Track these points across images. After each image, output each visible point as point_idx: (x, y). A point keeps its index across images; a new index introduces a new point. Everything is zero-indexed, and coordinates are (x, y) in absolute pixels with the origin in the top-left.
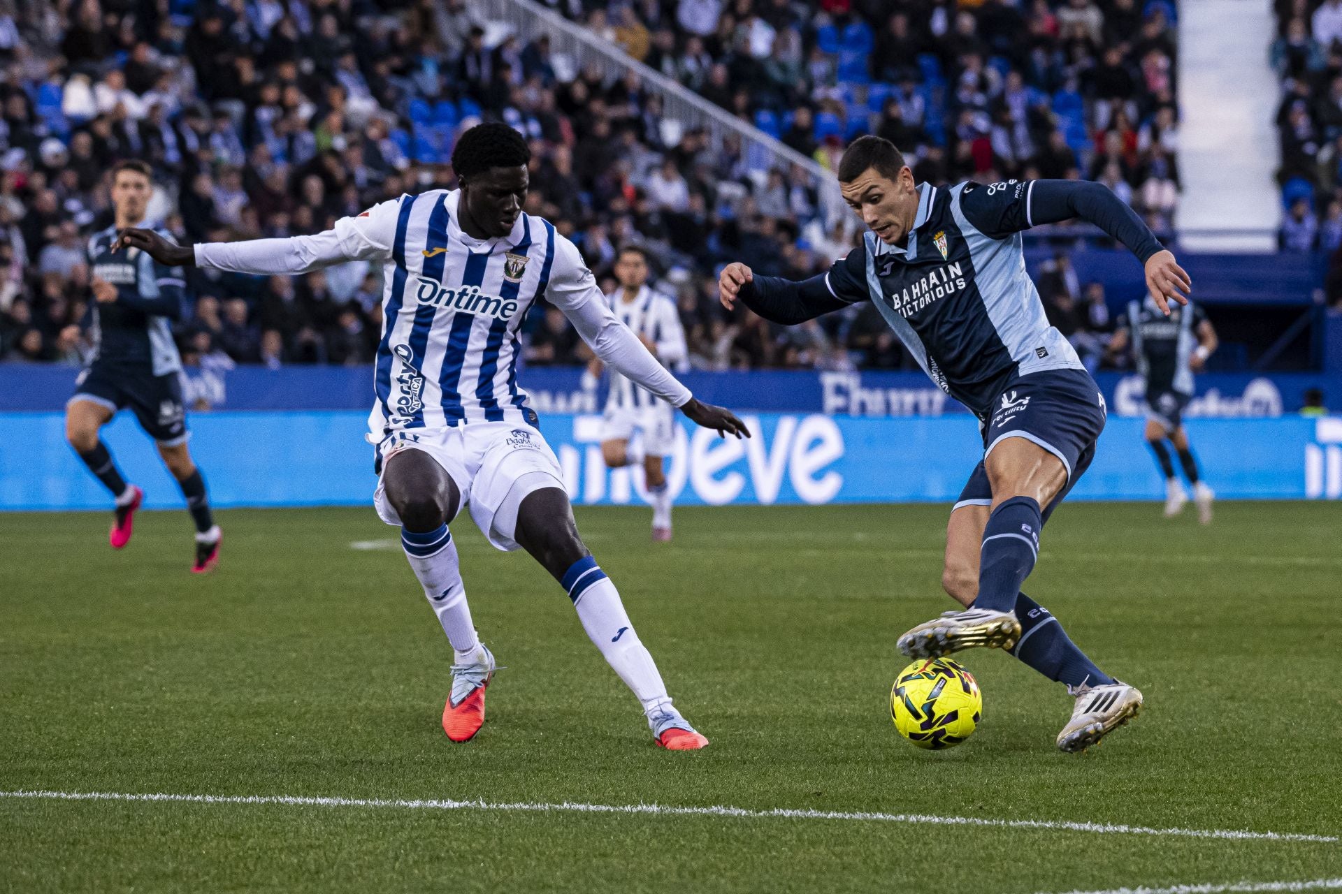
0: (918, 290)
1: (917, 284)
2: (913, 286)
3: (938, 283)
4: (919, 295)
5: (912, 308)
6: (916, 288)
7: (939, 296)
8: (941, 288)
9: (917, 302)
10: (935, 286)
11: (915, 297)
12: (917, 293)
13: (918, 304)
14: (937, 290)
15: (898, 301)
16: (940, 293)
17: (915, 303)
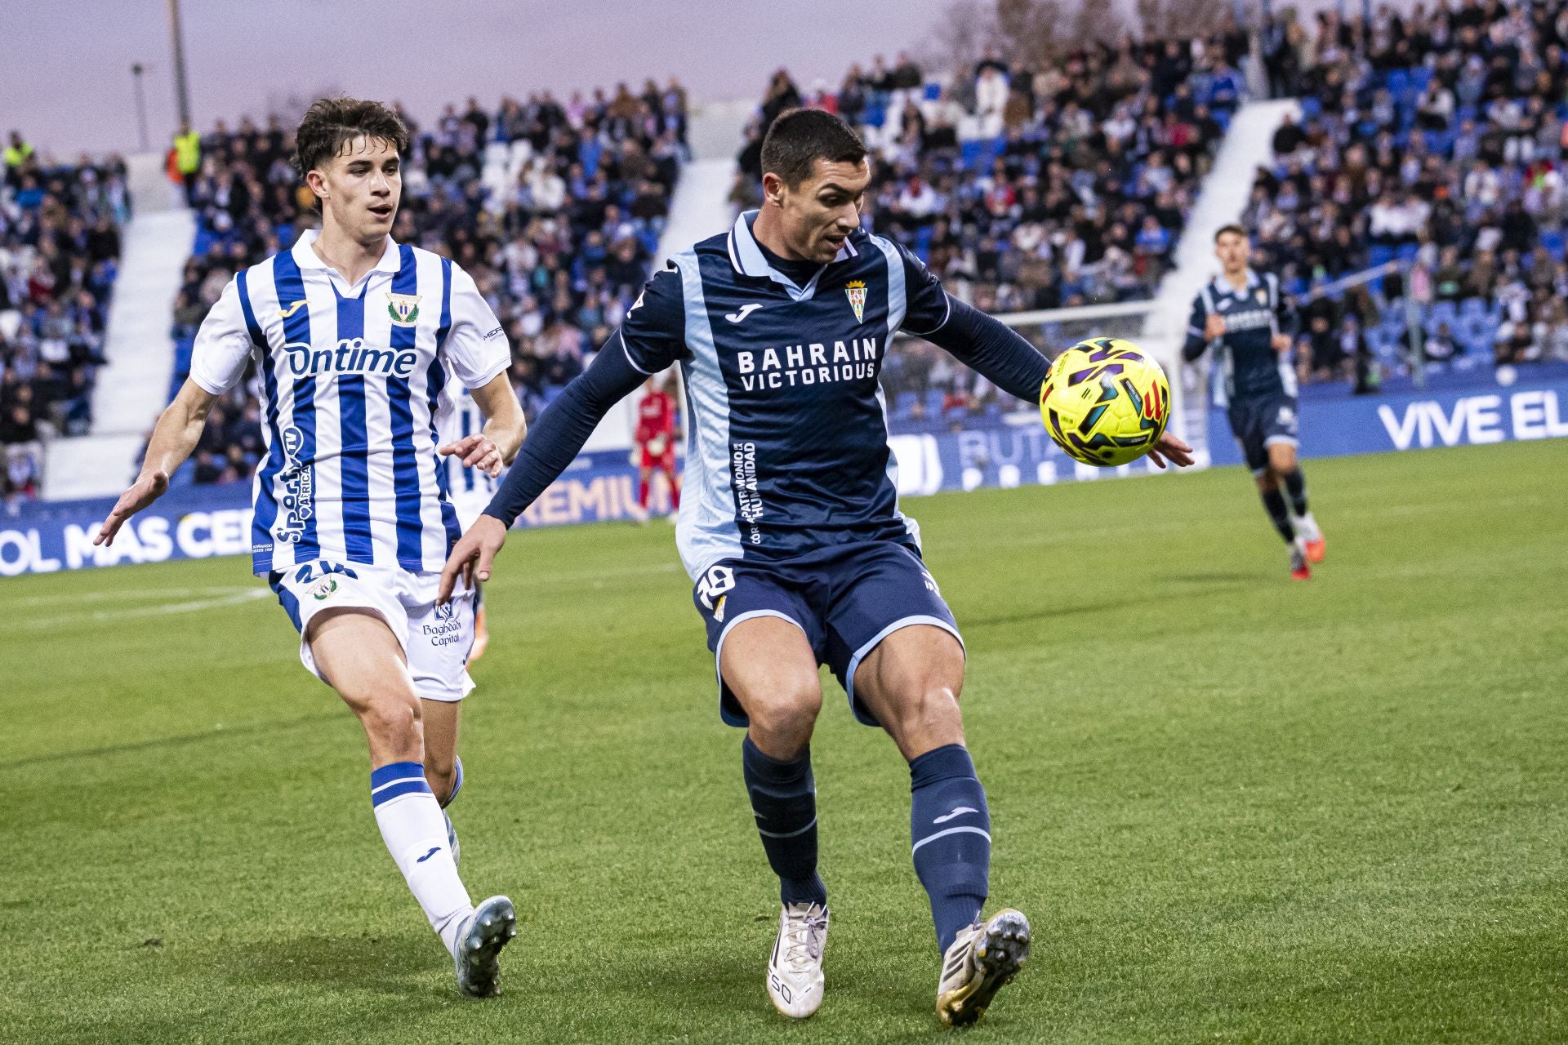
0: (800, 356)
1: (799, 348)
2: (789, 349)
3: (847, 359)
4: (801, 363)
5: (785, 379)
6: (795, 351)
7: (846, 378)
8: (850, 367)
9: (795, 372)
10: (841, 359)
11: (791, 364)
12: (796, 361)
13: (798, 377)
14: (844, 368)
15: (749, 361)
16: (848, 374)
17: (791, 374)
